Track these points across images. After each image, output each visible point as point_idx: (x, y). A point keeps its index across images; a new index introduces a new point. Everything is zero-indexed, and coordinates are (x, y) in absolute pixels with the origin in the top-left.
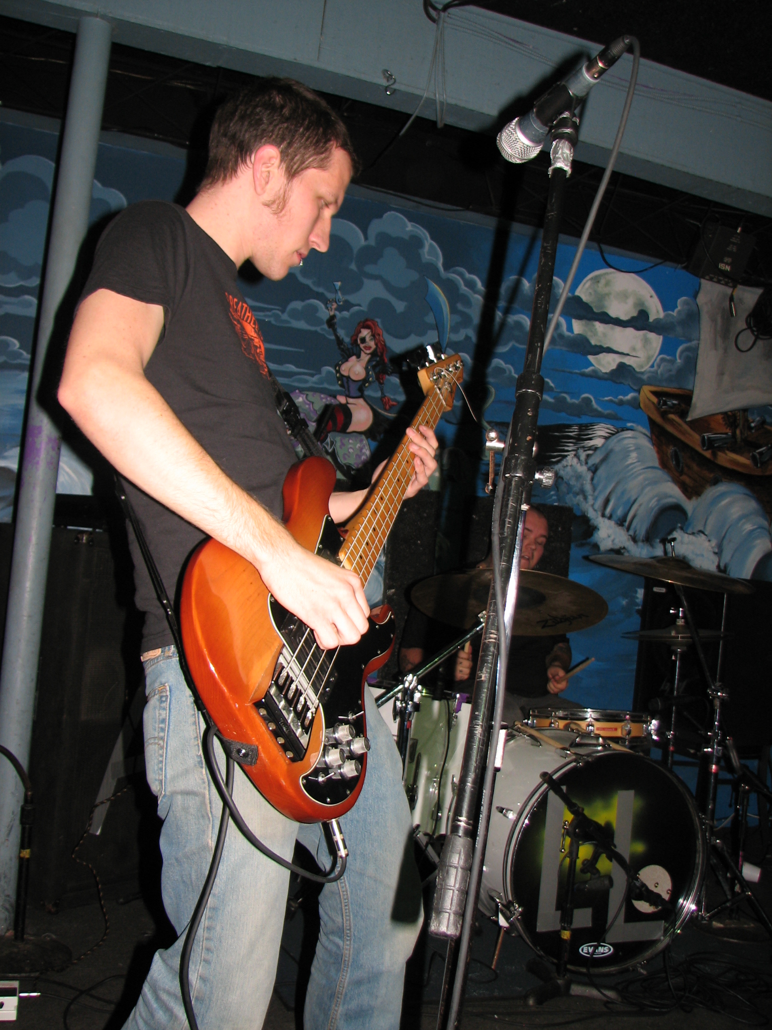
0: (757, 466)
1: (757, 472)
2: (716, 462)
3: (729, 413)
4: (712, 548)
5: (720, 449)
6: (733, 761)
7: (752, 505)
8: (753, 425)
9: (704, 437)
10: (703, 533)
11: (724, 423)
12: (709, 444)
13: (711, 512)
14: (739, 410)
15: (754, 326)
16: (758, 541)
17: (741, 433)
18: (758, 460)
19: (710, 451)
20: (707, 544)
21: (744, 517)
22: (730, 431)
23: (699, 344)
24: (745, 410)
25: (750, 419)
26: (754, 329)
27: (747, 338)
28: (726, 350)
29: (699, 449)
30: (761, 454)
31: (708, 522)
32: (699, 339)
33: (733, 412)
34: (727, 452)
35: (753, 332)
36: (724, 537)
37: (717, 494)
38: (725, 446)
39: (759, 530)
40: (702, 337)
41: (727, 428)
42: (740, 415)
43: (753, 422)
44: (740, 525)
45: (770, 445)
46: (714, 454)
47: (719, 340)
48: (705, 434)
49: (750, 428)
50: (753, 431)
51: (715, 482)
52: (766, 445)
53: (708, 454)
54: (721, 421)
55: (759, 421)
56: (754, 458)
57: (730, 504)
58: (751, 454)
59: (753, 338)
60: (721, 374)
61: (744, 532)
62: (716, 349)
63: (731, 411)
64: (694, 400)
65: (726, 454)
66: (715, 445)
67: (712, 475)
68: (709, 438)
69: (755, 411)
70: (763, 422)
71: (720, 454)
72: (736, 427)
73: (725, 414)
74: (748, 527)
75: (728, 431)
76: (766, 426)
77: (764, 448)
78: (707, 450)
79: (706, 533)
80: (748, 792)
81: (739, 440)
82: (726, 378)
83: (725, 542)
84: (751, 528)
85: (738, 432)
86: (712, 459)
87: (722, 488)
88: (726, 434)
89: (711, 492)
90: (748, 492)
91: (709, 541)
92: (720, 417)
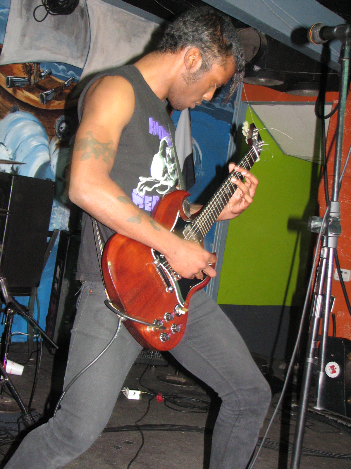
0: (43, 103)
1: (44, 107)
2: (15, 97)
3: (27, 64)
4: (9, 155)
5: (19, 88)
6: (4, 293)
7: (39, 129)
8: (43, 74)
9: (8, 78)
10: (3, 144)
11: (23, 70)
12: (12, 84)
13: (9, 131)
14: (34, 63)
15: (47, 5)
16: (40, 154)
17: (34, 79)
18: (45, 99)
19: (12, 89)
20: (5, 152)
21: (33, 136)
22: (27, 77)
23: (9, 11)
24: (38, 64)
25: (41, 70)
26: (48, 7)
27: (41, 12)
28: (28, 19)
29: (4, 86)
30: (47, 95)
31: (7, 137)
32: (9, 8)
33: (30, 64)
34: (24, 91)
35: (46, 8)
36: (18, 148)
37: (15, 119)
38: (23, 86)
39: (42, 146)
40: (12, 6)
41: (25, 74)
42: (34, 66)
43: (43, 72)
44: (28, 141)
45: (53, 90)
46: (15, 91)
47: (24, 12)
48: (9, 77)
49: (41, 76)
50: (43, 79)
51: (14, 110)
52: (51, 89)
53: (10, 91)
54: (21, 69)
55: (47, 72)
56: (42, 97)
57: (23, 127)
58: (40, 94)
59: (46, 12)
60: (24, 35)
61: (32, 146)
62: (21, 18)
63: (28, 63)
64: (3, 51)
65: (23, 92)
66: (16, 85)
67: (12, 106)
68: (11, 79)
69: (45, 65)
70: (50, 73)
71: (18, 91)
72: (31, 74)
73: (24, 64)
74: (35, 143)
75: (25, 76)
76: (51, 76)
77: (49, 91)
78: (9, 87)
79: (5, 145)
80: (13, 314)
81: (32, 84)
82: (27, 39)
83: (18, 152)
84: (37, 144)
85: (32, 78)
86: (13, 94)
87: (19, 115)
88: (24, 78)
89: (11, 117)
90: (36, 119)
91: (7, 150)
92: (21, 66)
